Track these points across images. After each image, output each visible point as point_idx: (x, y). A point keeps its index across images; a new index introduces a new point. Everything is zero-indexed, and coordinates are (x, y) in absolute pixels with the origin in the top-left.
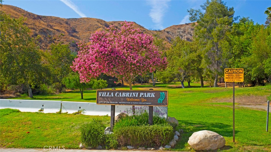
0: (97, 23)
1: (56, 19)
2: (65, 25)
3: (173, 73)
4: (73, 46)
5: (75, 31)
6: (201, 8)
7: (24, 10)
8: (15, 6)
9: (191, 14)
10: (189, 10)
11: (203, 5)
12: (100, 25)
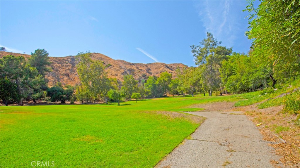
0: (161, 65)
1: (141, 64)
2: (145, 67)
3: (187, 87)
4: (144, 76)
5: (150, 70)
6: (200, 44)
7: (126, 62)
8: (124, 60)
9: (193, 48)
10: (191, 46)
11: (201, 42)
12: (162, 66)
